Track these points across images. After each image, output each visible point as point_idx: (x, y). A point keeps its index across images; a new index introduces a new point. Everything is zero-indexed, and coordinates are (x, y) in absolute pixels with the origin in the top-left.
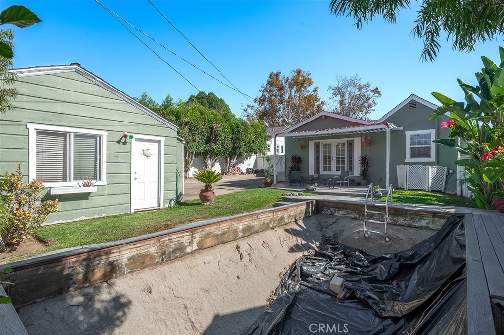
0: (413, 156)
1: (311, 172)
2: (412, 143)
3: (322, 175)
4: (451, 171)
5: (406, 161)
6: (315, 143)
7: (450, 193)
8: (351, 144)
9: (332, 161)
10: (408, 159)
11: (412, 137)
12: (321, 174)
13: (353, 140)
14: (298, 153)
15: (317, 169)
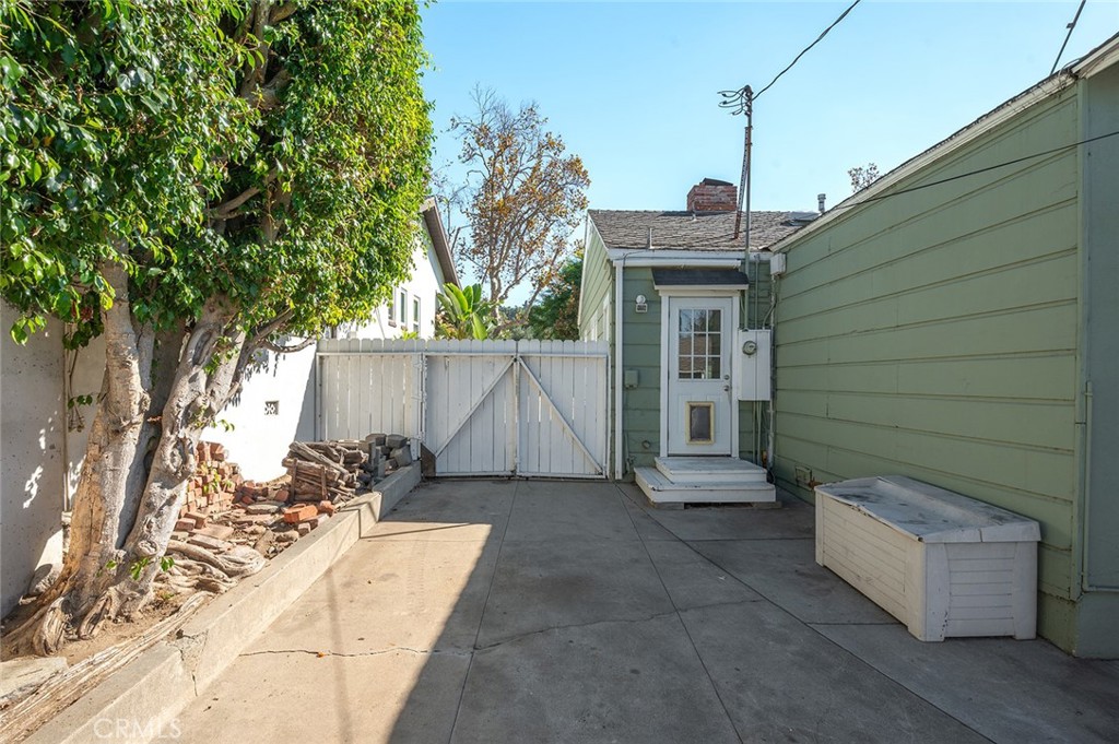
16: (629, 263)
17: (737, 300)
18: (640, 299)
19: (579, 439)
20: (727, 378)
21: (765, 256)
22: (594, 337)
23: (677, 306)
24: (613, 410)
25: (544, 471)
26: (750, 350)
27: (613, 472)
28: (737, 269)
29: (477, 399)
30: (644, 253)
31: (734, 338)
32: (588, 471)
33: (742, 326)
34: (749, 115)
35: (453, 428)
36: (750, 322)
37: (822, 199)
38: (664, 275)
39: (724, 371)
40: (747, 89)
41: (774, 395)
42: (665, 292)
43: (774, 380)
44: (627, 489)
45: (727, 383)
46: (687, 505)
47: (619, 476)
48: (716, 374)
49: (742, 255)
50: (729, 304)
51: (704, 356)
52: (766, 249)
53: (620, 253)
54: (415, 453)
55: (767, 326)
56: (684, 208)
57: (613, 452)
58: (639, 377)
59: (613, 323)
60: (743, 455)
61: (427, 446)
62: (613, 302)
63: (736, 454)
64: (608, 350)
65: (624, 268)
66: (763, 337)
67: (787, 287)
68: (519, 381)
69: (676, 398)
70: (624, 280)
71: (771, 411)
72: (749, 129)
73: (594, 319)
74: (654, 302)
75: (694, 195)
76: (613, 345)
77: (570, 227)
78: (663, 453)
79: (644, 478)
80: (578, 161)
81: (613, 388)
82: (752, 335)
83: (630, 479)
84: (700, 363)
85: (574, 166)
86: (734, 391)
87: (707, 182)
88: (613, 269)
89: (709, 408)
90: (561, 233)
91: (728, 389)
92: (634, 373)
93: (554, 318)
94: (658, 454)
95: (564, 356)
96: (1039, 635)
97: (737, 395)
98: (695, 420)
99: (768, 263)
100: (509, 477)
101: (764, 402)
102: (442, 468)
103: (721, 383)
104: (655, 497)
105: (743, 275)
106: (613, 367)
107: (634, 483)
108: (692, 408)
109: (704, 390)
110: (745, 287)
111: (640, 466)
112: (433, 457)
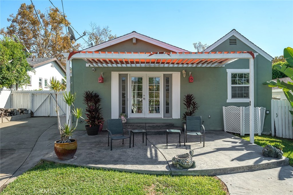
0: (234, 96)
1: (115, 114)
2: (233, 82)
3: (131, 119)
4: (268, 112)
5: (228, 101)
6: (120, 75)
7: (266, 133)
8: (168, 80)
9: (143, 101)
10: (230, 100)
11: (234, 76)
12: (129, 117)
13: (171, 75)
14: (95, 87)
15: (123, 110)
19: (61, 109)
25: (55, 115)
54: (30, 112)
68: (50, 98)
112: (33, 112)
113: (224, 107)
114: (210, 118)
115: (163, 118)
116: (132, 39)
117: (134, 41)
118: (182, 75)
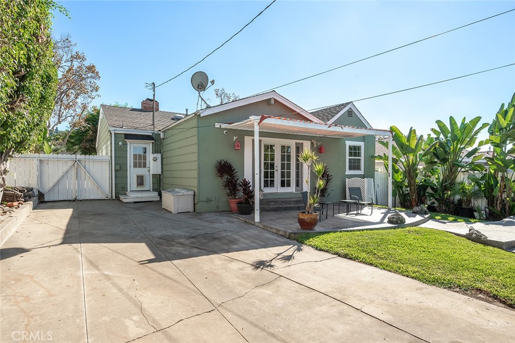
0: (350, 168)
2: (350, 154)
5: (346, 173)
9: (275, 173)
10: (348, 171)
11: (350, 148)
13: (302, 144)
16: (116, 132)
17: (151, 145)
18: (120, 143)
19: (99, 187)
20: (148, 168)
21: (159, 132)
22: (104, 154)
23: (133, 145)
24: (112, 177)
25: (87, 198)
26: (155, 160)
27: (112, 197)
28: (151, 136)
29: (61, 174)
30: (121, 129)
31: (150, 156)
32: (104, 197)
33: (153, 153)
34: (154, 91)
35: (51, 184)
36: (155, 151)
37: (187, 110)
38: (128, 136)
39: (147, 165)
40: (153, 83)
41: (162, 172)
42: (128, 141)
43: (162, 168)
44: (117, 201)
45: (149, 169)
46: (135, 202)
47: (114, 198)
48: (145, 166)
49: (152, 132)
50: (149, 146)
51: (140, 161)
52: (160, 130)
53: (114, 129)
54: (36, 193)
55: (160, 153)
56: (140, 108)
57: (112, 191)
58: (120, 167)
59: (111, 150)
60: (153, 190)
61: (40, 191)
62: (111, 144)
63: (151, 190)
64: (110, 159)
65: (115, 133)
66: (159, 156)
67: (165, 142)
68: (77, 169)
69: (132, 173)
70: (115, 137)
71: (162, 177)
72: (154, 95)
73: (104, 147)
74: (125, 144)
75: (143, 103)
76: (111, 157)
77: (90, 99)
78: (129, 190)
79: (122, 198)
80: (93, 66)
81: (112, 171)
82: (155, 155)
83: (117, 198)
84: (140, 163)
85: (91, 69)
86: (151, 172)
87: (148, 99)
88: (111, 133)
89: (143, 176)
90: (85, 101)
91: (149, 171)
92: (119, 166)
93: (80, 141)
94: (127, 191)
95: (94, 161)
96: (194, 211)
97: (152, 173)
98: (139, 181)
99: (160, 134)
100: (74, 200)
101: (159, 175)
102: (46, 199)
103: (146, 169)
104: (125, 201)
105: (153, 137)
106: (111, 164)
107: (119, 200)
108: (138, 176)
109: (141, 171)
110: (153, 141)
111: (121, 195)
112: (43, 194)
113: (347, 179)
114: (333, 190)
115: (294, 192)
116: (271, 98)
117: (273, 102)
118: (312, 144)
